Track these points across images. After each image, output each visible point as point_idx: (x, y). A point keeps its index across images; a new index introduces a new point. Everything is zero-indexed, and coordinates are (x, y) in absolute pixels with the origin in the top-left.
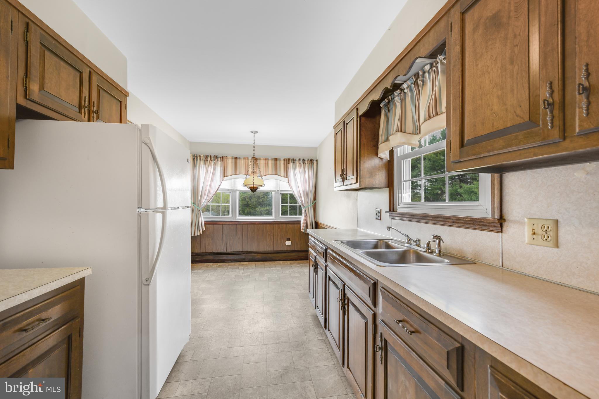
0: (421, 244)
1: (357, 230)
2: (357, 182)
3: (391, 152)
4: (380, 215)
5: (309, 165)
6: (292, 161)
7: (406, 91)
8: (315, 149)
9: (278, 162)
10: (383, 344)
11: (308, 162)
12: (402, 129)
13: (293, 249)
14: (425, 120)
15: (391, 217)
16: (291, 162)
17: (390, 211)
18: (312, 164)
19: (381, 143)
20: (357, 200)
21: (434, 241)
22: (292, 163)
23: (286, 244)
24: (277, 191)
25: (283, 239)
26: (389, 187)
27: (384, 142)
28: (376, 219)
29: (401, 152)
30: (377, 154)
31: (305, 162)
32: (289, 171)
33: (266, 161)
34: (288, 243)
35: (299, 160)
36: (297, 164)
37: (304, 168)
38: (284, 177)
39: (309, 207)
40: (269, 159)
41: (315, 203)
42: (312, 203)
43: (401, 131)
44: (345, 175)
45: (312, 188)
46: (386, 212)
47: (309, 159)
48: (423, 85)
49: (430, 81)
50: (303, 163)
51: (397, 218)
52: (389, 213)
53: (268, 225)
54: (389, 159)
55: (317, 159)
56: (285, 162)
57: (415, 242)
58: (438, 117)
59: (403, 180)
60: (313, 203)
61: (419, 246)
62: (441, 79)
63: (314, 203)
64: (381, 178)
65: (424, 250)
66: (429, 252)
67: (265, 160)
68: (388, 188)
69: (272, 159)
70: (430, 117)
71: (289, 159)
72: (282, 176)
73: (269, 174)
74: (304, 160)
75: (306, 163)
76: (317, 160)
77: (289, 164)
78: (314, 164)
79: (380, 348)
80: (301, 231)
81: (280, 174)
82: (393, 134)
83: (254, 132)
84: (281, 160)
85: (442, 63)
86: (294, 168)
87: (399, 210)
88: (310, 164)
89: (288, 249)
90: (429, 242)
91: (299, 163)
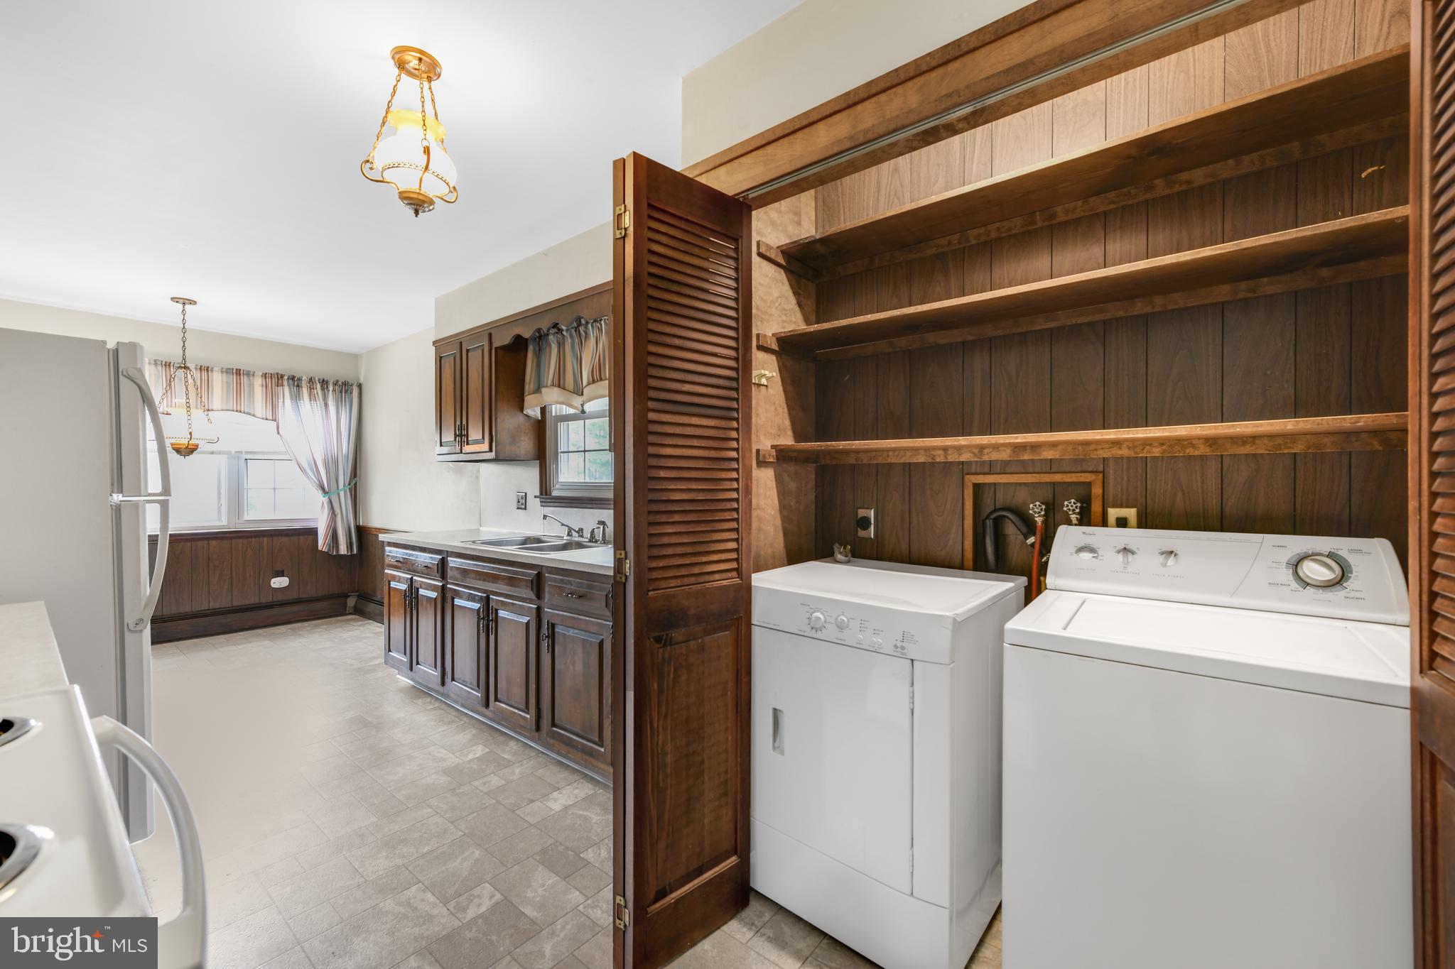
0: (584, 535)
1: (479, 529)
2: (491, 450)
3: (543, 410)
4: (524, 501)
5: (340, 394)
6: (291, 381)
7: (564, 333)
8: (355, 357)
9: (245, 380)
10: (550, 632)
11: (337, 387)
12: (560, 384)
13: (293, 595)
14: (589, 384)
15: (543, 504)
16: (285, 383)
17: (541, 494)
18: (346, 392)
19: (528, 395)
20: (477, 477)
21: (599, 528)
22: (289, 385)
23: (273, 586)
24: (237, 452)
25: (262, 575)
26: (538, 459)
27: (534, 393)
28: (518, 508)
29: (556, 412)
30: (522, 409)
31: (327, 387)
32: (281, 404)
33: (204, 374)
34: (279, 582)
35: (311, 380)
36: (305, 391)
37: (325, 399)
38: (267, 419)
39: (342, 494)
40: (215, 369)
41: (356, 484)
42: (347, 483)
43: (559, 386)
44: (464, 435)
45: (346, 447)
46: (535, 497)
47: (338, 381)
48: (586, 338)
49: (594, 336)
50: (323, 389)
51: (552, 504)
52: (540, 498)
53: (214, 543)
54: (540, 419)
55: (361, 381)
56: (269, 381)
57: (578, 532)
58: (602, 382)
59: (559, 451)
60: (349, 484)
61: (582, 536)
62: (604, 339)
63: (353, 484)
64: (526, 444)
65: (587, 540)
66: (593, 542)
67: (201, 369)
68: (538, 461)
69: (224, 370)
70: (594, 382)
71: (280, 377)
72: (261, 416)
73: (214, 408)
74: (324, 383)
75: (331, 388)
76: (360, 386)
77: (279, 388)
78: (351, 393)
79: (546, 637)
80: (320, 548)
81: (252, 412)
82: (547, 386)
83: (185, 302)
84: (253, 375)
85: (605, 323)
86: (296, 397)
87: (555, 493)
88: (341, 392)
89: (280, 597)
90: (594, 529)
91: (311, 389)
